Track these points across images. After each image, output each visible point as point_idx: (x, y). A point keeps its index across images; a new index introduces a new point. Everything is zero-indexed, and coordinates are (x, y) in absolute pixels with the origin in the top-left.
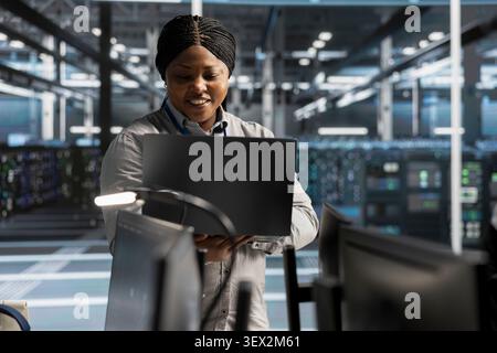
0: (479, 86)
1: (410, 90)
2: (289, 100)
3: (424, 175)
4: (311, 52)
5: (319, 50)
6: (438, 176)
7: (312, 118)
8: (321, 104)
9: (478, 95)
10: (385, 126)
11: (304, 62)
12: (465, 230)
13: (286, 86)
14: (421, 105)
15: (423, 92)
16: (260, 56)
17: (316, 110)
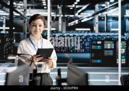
0: (125, 16)
1: (104, 17)
2: (67, 20)
3: (109, 45)
4: (74, 6)
5: (76, 5)
6: (113, 45)
7: (74, 25)
8: (76, 22)
9: (125, 19)
10: (96, 28)
11: (71, 8)
12: (121, 61)
13: (66, 16)
14: (107, 22)
15: (108, 18)
16: (59, 7)
17: (75, 23)
